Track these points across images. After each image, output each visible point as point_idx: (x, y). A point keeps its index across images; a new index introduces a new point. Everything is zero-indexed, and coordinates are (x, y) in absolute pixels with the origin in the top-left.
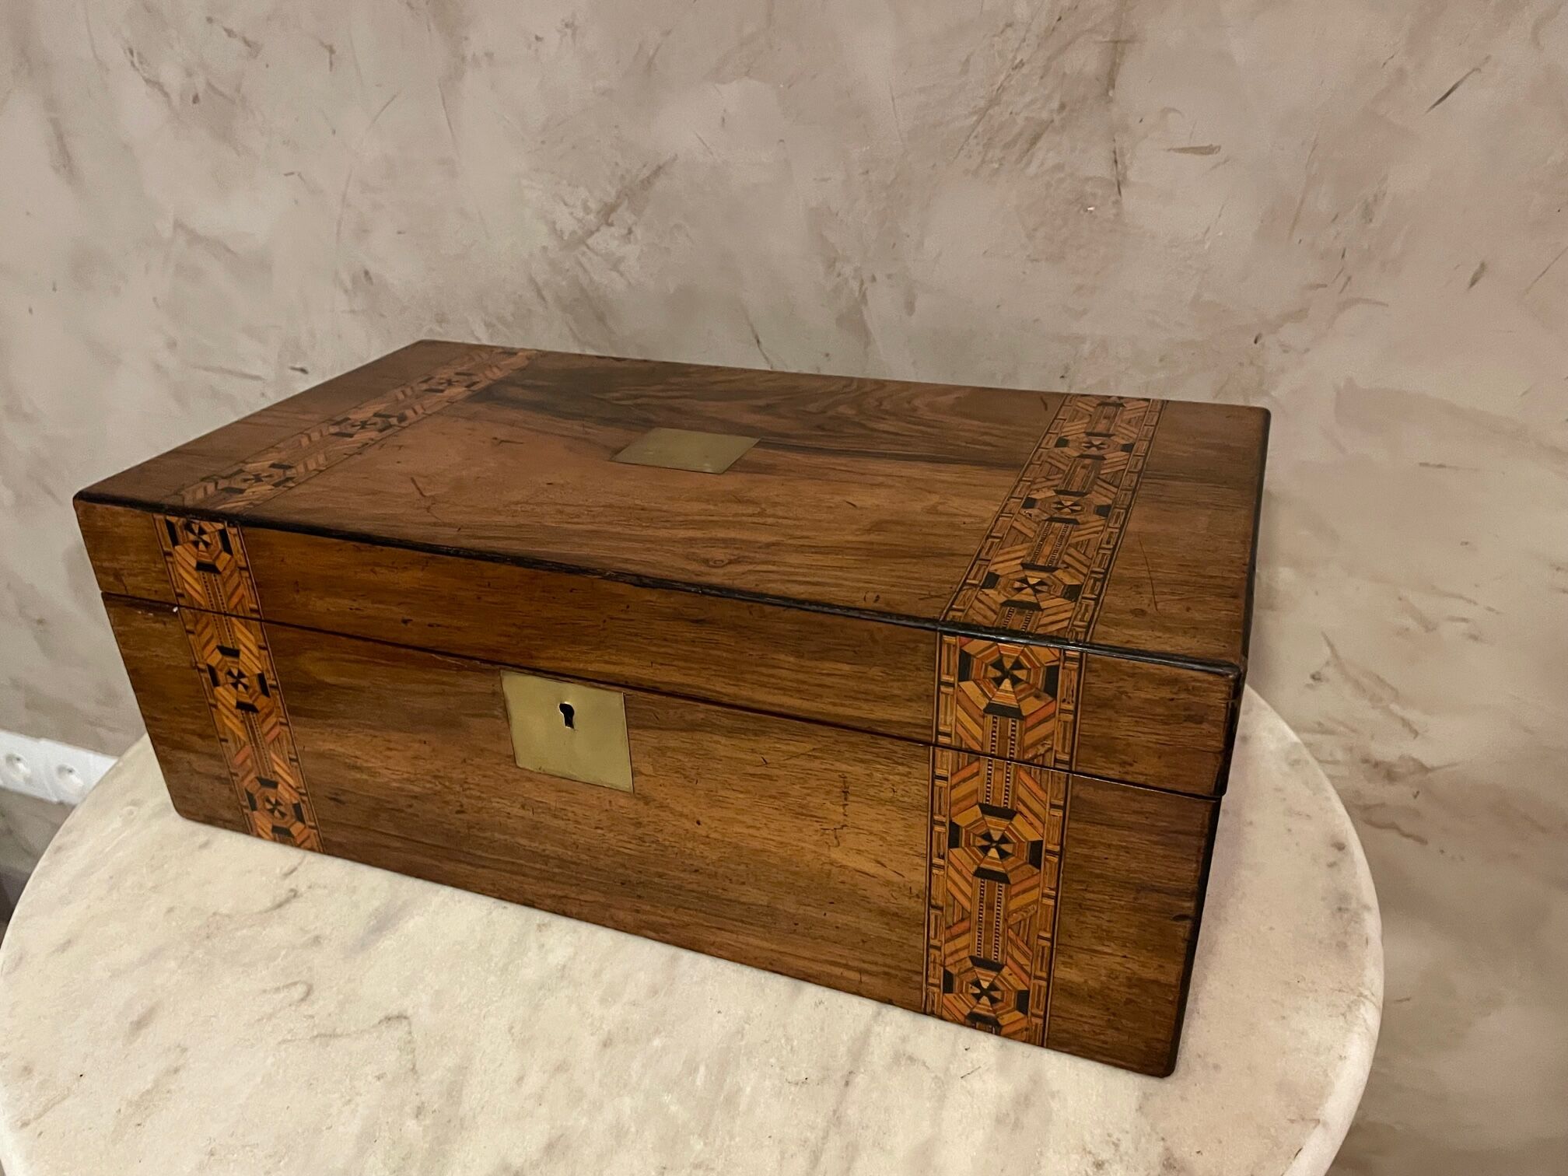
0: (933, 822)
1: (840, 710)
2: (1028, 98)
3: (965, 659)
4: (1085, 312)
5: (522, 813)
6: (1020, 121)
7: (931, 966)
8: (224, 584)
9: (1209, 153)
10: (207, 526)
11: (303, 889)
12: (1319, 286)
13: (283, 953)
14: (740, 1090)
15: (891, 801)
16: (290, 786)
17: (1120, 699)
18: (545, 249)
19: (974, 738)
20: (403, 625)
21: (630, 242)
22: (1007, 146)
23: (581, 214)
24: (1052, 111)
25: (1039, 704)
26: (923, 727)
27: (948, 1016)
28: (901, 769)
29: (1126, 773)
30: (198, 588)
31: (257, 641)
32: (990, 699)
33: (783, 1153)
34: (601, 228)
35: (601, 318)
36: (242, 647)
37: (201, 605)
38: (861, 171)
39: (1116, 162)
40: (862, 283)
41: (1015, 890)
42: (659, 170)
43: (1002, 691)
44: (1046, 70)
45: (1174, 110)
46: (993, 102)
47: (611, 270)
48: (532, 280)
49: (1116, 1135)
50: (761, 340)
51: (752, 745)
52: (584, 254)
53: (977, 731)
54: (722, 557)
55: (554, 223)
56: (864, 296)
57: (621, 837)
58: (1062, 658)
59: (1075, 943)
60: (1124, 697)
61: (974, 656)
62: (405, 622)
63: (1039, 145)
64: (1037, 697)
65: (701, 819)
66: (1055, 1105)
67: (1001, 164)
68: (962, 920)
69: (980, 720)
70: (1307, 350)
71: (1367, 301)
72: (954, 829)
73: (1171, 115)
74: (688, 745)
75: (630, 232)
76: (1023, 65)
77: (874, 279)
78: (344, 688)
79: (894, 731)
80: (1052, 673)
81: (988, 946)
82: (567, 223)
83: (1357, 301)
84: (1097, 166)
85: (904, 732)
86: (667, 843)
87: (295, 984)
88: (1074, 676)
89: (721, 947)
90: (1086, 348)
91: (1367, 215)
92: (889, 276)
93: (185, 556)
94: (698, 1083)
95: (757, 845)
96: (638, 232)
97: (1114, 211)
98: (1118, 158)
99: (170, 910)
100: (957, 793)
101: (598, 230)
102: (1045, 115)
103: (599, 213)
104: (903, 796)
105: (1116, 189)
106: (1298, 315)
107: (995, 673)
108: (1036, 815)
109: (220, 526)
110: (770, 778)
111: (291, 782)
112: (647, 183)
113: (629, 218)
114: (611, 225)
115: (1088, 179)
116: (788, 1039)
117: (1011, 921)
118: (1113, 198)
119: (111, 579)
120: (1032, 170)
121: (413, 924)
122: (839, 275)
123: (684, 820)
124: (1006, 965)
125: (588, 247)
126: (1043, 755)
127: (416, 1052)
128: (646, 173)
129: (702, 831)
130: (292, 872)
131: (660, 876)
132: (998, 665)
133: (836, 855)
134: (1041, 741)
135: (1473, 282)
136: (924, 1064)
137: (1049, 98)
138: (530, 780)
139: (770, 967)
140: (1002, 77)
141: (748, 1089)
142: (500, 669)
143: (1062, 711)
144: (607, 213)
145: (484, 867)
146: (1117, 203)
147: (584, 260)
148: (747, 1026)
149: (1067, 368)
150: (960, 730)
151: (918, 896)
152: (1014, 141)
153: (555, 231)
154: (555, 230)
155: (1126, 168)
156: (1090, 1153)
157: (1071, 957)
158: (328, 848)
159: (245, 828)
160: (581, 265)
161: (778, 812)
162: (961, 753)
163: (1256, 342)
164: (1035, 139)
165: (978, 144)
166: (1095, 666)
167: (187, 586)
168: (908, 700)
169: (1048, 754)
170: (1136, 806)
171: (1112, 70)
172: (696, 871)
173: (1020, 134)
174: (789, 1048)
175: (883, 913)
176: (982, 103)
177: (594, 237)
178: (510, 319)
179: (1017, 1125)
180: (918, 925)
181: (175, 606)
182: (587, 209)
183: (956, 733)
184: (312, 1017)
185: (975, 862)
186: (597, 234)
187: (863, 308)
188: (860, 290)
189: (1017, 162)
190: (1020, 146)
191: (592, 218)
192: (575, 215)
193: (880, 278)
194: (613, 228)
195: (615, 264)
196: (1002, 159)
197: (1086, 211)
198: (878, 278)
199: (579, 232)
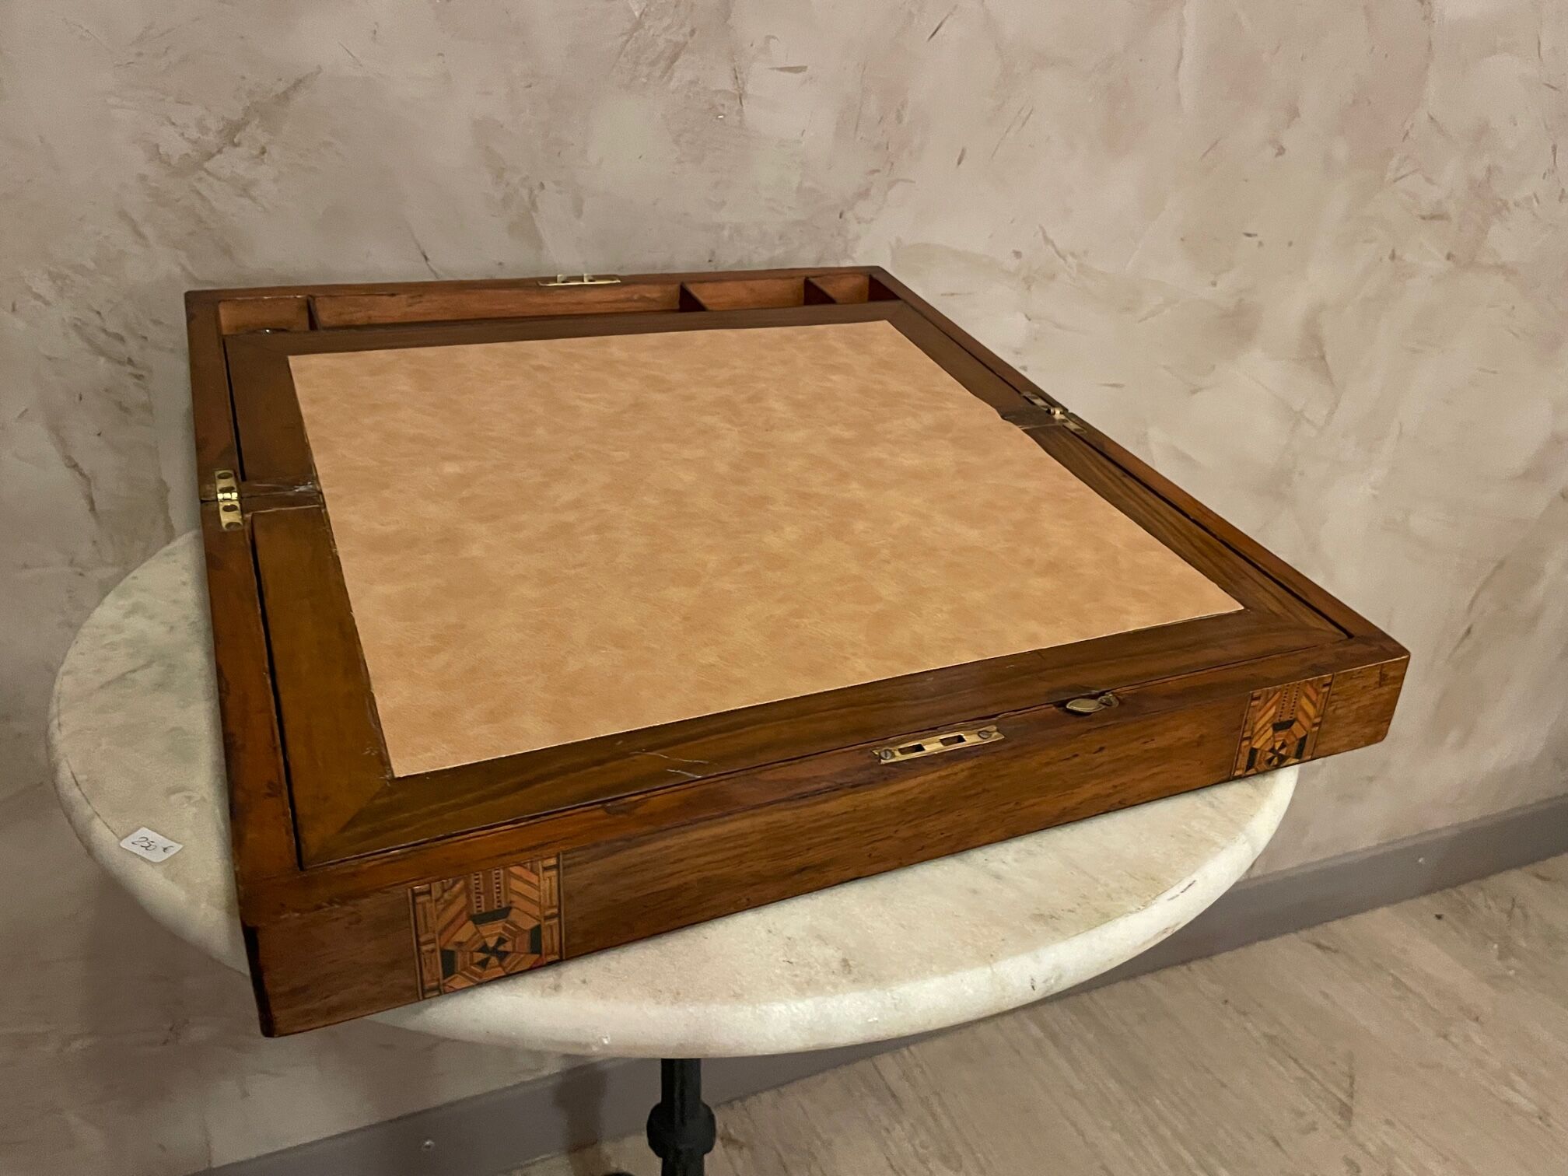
2: (667, 21)
4: (724, 203)
6: (661, 43)
9: (800, 71)
12: (875, 171)
18: (143, 178)
21: (264, 163)
22: (653, 64)
23: (194, 134)
24: (684, 35)
34: (224, 149)
38: (523, 85)
39: (737, 78)
40: (531, 191)
42: (298, 84)
45: (773, 37)
46: (638, 25)
47: (241, 196)
48: (123, 215)
50: (428, 256)
52: (200, 179)
55: (157, 146)
56: (533, 204)
63: (677, 63)
67: (648, 80)
70: (872, 220)
71: (903, 180)
73: (772, 41)
75: (263, 151)
77: (542, 186)
82: (175, 145)
83: (898, 180)
84: (723, 81)
90: (726, 233)
91: (899, 119)
92: (557, 183)
96: (275, 151)
97: (739, 118)
98: (738, 75)
101: (220, 151)
102: (680, 39)
103: (220, 132)
105: (738, 100)
106: (864, 194)
112: (285, 97)
113: (263, 138)
114: (238, 145)
115: (717, 92)
118: (737, 108)
120: (673, 85)
122: (508, 184)
125: (209, 173)
128: (281, 87)
135: (960, 163)
137: (682, 25)
144: (231, 133)
146: (740, 112)
147: (200, 186)
152: (657, 60)
153: (159, 157)
154: (159, 154)
155: (744, 83)
160: (199, 193)
163: (841, 217)
164: (674, 59)
165: (627, 62)
173: (663, 52)
176: (627, 26)
177: (215, 158)
178: (91, 265)
182: (204, 129)
186: (218, 156)
187: (534, 214)
188: (530, 198)
189: (662, 77)
190: (662, 64)
191: (211, 139)
192: (186, 136)
193: (549, 185)
194: (237, 149)
195: (245, 189)
196: (648, 76)
197: (717, 118)
198: (547, 186)
199: (194, 155)
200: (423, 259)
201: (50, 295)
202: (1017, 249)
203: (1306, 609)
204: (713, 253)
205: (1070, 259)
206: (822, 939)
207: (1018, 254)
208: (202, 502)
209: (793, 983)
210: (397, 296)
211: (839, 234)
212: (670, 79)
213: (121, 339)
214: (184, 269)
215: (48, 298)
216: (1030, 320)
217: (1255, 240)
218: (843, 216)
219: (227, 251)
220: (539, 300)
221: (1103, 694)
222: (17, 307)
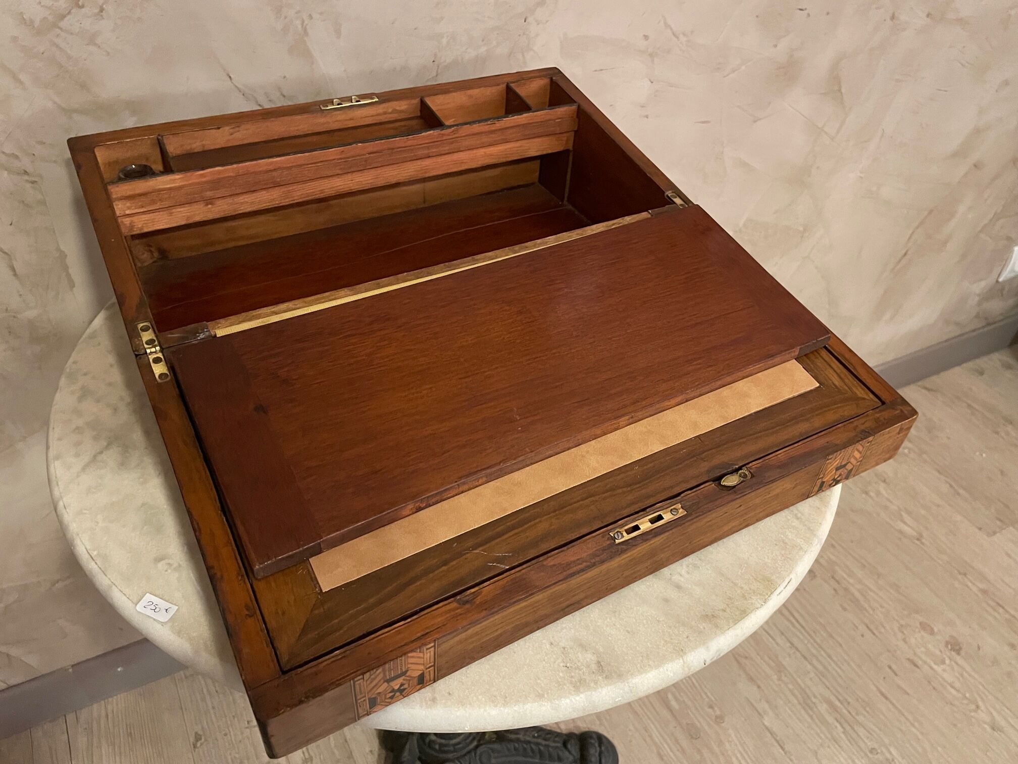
4: (442, 18)
18: (15, 39)
21: (103, 19)
34: (72, 11)
40: (303, 22)
47: (89, 45)
48: (5, 68)
50: (232, 77)
52: (57, 35)
55: (22, 13)
56: (305, 30)
70: (547, 21)
75: (102, 10)
77: (311, 17)
82: (34, 10)
92: (321, 14)
96: (110, 8)
101: (69, 13)
106: (541, 3)
114: (83, 7)
122: (285, 18)
125: (61, 29)
147: (57, 41)
149: (435, 57)
153: (23, 21)
154: (24, 19)
160: (57, 46)
163: (525, 21)
177: (66, 19)
186: (68, 17)
187: (306, 39)
188: (302, 27)
193: (315, 16)
194: (83, 9)
195: (92, 40)
198: (314, 16)
199: (50, 18)
200: (229, 79)
202: (646, 34)
203: (856, 382)
204: (435, 55)
205: (681, 36)
206: (583, 647)
207: (646, 37)
208: (136, 356)
209: (571, 683)
210: (221, 129)
211: (525, 34)
213: (17, 157)
214: (55, 103)
216: (652, 83)
217: (806, 12)
218: (527, 21)
219: (83, 86)
220: (322, 120)
221: (740, 468)
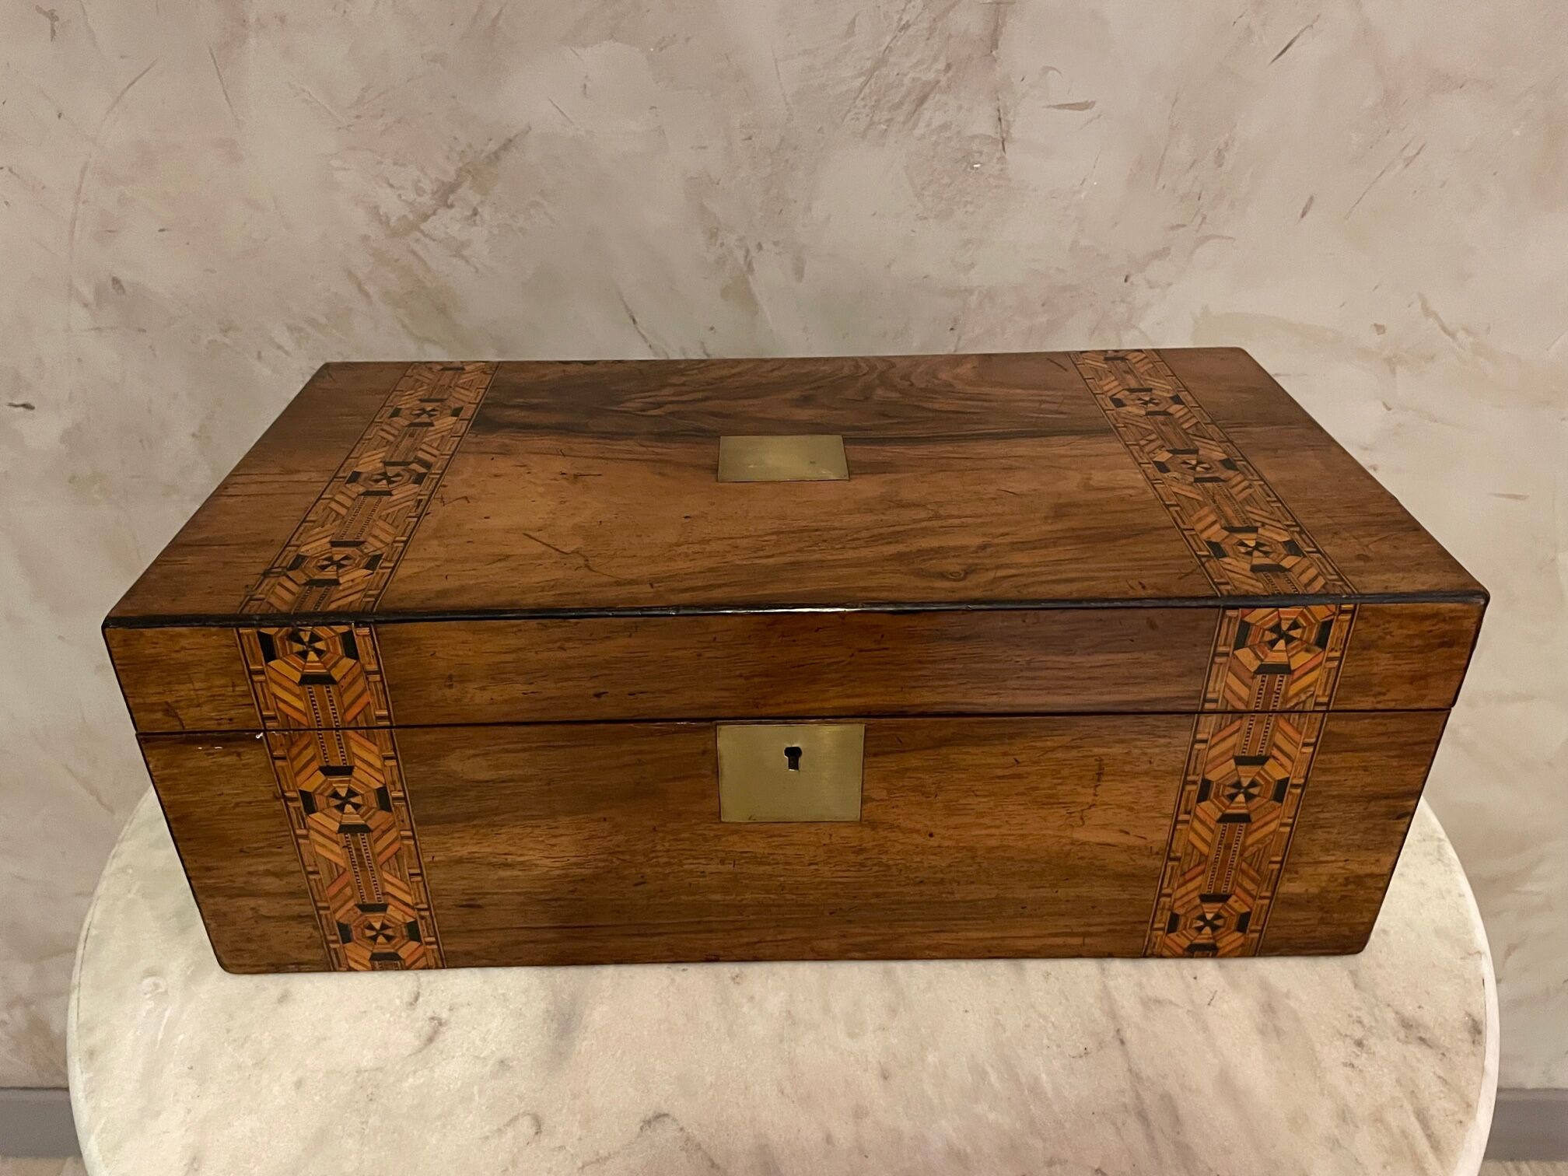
0: (1186, 783)
1: (1106, 698)
2: (914, 59)
3: (1245, 627)
4: (972, 266)
5: (721, 868)
6: (907, 80)
7: (1159, 913)
8: (341, 695)
9: (1086, 108)
10: (322, 631)
11: (445, 1015)
12: (1179, 226)
13: (476, 1089)
14: (1037, 1079)
15: (1146, 773)
16: (407, 905)
17: (1384, 638)
18: (365, 238)
19: (1240, 699)
20: (595, 700)
21: (476, 224)
22: (894, 107)
23: (411, 196)
24: (938, 71)
25: (1309, 656)
26: (1190, 698)
27: (1167, 953)
28: (1162, 741)
29: (1379, 702)
30: (299, 705)
31: (381, 750)
32: (1262, 660)
33: (1114, 1124)
34: (439, 211)
35: (442, 310)
36: (358, 762)
37: (299, 723)
38: (743, 137)
39: (1000, 119)
40: (748, 251)
41: (1254, 827)
42: (508, 143)
43: (1275, 651)
44: (932, 30)
45: (1054, 69)
46: (881, 62)
47: (455, 256)
48: (350, 275)
49: (1355, 1013)
50: (637, 319)
51: (1006, 748)
52: (417, 240)
53: (1244, 692)
54: (958, 568)
55: (377, 207)
56: (750, 265)
57: (838, 868)
58: (1337, 612)
59: (1305, 859)
60: (1388, 637)
61: (1253, 624)
62: (598, 695)
63: (926, 105)
64: (1307, 651)
65: (933, 830)
66: (1292, 1003)
67: (888, 126)
68: (1199, 864)
69: (1249, 681)
70: (1170, 284)
71: (1218, 237)
72: (1206, 785)
73: (1051, 72)
74: (931, 763)
75: (475, 213)
76: (909, 26)
77: (760, 247)
78: (503, 782)
79: (1160, 708)
80: (1326, 626)
81: (1220, 882)
82: (393, 205)
83: (1208, 238)
84: (982, 124)
85: (1170, 708)
86: (891, 862)
87: (515, 1119)
88: (1346, 626)
89: (936, 948)
90: (974, 300)
91: (1220, 162)
92: (776, 244)
93: (286, 669)
94: (997, 1085)
95: (993, 842)
96: (486, 212)
97: (999, 166)
98: (1002, 116)
99: (299, 1084)
100: (1214, 752)
101: (434, 213)
102: (931, 76)
103: (434, 193)
104: (1158, 766)
105: (1001, 146)
106: (1161, 254)
107: (1270, 636)
108: (1288, 756)
109: (344, 629)
110: (1018, 776)
111: (408, 899)
112: (495, 157)
113: (475, 198)
114: (451, 206)
115: (973, 137)
116: (1045, 1018)
117: (1246, 854)
118: (998, 155)
119: (159, 715)
120: (921, 129)
121: (598, 1015)
122: (722, 245)
123: (915, 835)
124: (1234, 894)
125: (422, 232)
126: (1304, 702)
127: (704, 1146)
128: (493, 146)
129: (934, 842)
130: (416, 999)
131: (878, 896)
132: (1276, 628)
133: (1080, 835)
134: (1304, 690)
135: (1303, 215)
136: (1171, 1002)
137: (935, 59)
138: (735, 832)
139: (991, 955)
140: (888, 39)
141: (1044, 1076)
142: (718, 724)
143: (1329, 659)
144: (445, 194)
145: (660, 934)
146: (1001, 159)
147: (418, 248)
148: (999, 1017)
149: (956, 320)
150: (1228, 695)
151: (1157, 853)
152: (901, 103)
153: (379, 217)
154: (379, 215)
155: (1009, 126)
156: (1346, 1036)
157: (1297, 873)
158: (448, 961)
159: (331, 964)
160: (414, 253)
161: (1022, 807)
162: (1225, 716)
163: (1126, 281)
164: (922, 100)
165: (865, 106)
166: (1367, 614)
167: (281, 705)
168: (1179, 676)
169: (1310, 699)
170: (1381, 729)
171: (996, 30)
172: (921, 882)
173: (907, 95)
174: (1050, 1025)
175: (1119, 876)
176: (868, 64)
177: (429, 221)
178: (323, 320)
179: (1278, 1031)
180: (1153, 879)
181: (259, 732)
182: (419, 191)
183: (1224, 697)
184: (562, 1148)
185: (1220, 810)
186: (433, 217)
187: (750, 278)
188: (745, 260)
189: (904, 123)
190: (907, 107)
191: (426, 200)
192: (403, 197)
193: (767, 246)
194: (453, 210)
195: (458, 250)
196: (889, 121)
197: (972, 168)
198: (764, 246)
199: (411, 217)
200: (632, 322)
201: (289, 345)
202: (1379, 323)
205: (1461, 335)
207: (1380, 329)
211: (1123, 301)
212: (915, 126)
214: (403, 324)
215: (286, 348)
216: (1389, 409)
218: (1130, 280)
219: (444, 307)
222: (263, 354)
